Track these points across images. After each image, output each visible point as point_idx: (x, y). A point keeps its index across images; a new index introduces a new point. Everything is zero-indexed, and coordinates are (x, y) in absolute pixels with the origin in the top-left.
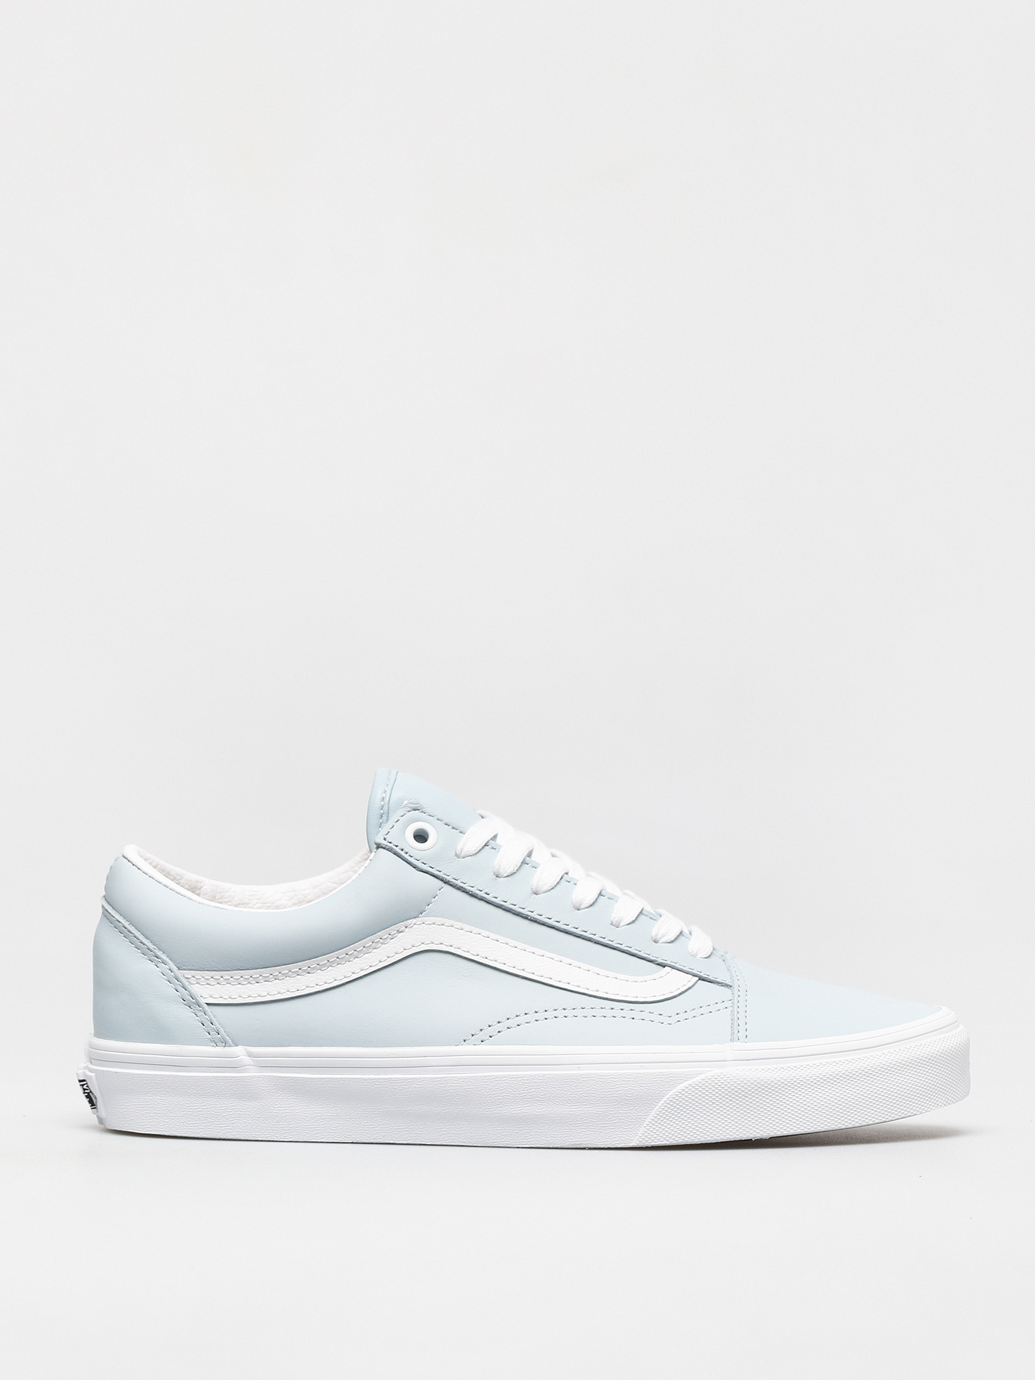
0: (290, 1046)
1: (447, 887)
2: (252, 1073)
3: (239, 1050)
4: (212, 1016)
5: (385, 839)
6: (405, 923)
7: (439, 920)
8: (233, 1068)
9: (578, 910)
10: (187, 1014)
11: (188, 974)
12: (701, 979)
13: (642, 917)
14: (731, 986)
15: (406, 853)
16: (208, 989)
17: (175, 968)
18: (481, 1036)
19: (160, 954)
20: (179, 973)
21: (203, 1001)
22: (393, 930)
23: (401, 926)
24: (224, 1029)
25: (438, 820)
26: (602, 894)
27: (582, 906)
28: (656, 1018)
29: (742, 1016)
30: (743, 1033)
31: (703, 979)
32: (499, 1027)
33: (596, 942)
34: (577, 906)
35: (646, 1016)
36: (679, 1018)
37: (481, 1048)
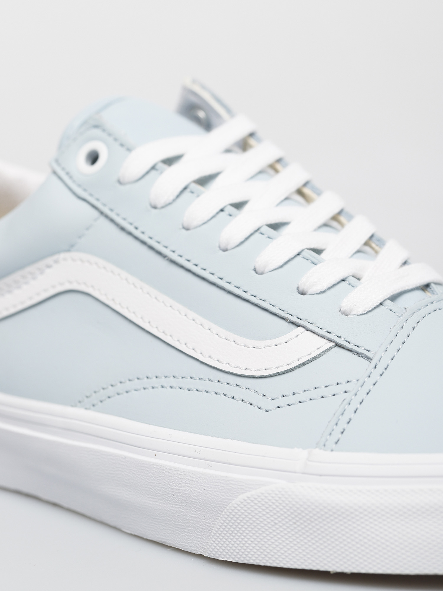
1: (102, 219)
5: (57, 161)
6: (55, 257)
12: (338, 345)
13: (299, 258)
14: (371, 359)
15: (72, 178)
18: (94, 399)
23: (49, 261)
25: (115, 139)
26: (262, 230)
27: (229, 247)
28: (258, 400)
29: (350, 409)
30: (336, 435)
31: (341, 346)
32: (111, 391)
33: (230, 293)
34: (223, 246)
35: (249, 396)
36: (282, 402)
37: (91, 414)
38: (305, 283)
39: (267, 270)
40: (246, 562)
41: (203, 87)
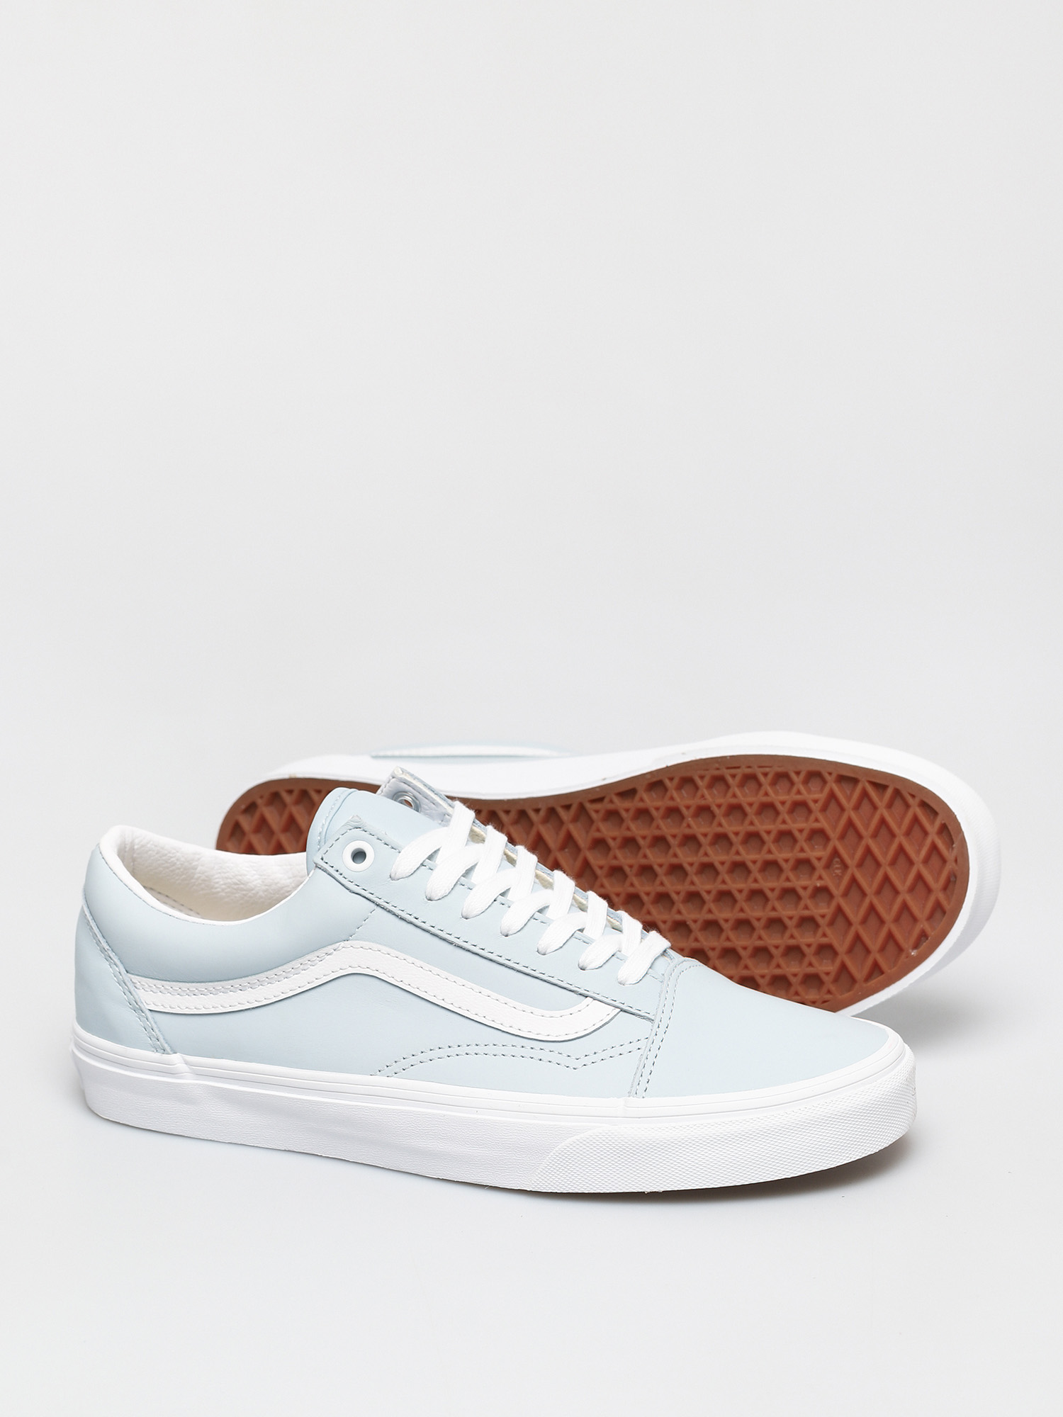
0: (222, 1058)
1: (379, 909)
2: (189, 1081)
3: (176, 1059)
4: (152, 1022)
5: (322, 859)
6: (335, 946)
7: (366, 944)
8: (172, 1074)
9: (507, 936)
10: (132, 1017)
11: (135, 979)
12: (622, 1010)
13: (573, 939)
14: (653, 1020)
15: (341, 874)
16: (153, 995)
17: (123, 971)
18: (395, 1067)
19: (112, 955)
20: (127, 977)
21: (146, 1007)
22: (321, 953)
23: (330, 949)
24: (163, 1036)
25: (378, 839)
26: (535, 916)
27: (510, 933)
28: (563, 1060)
29: (649, 1063)
30: (643, 1085)
31: (625, 1011)
32: (412, 1060)
33: (519, 971)
34: (505, 932)
35: (555, 1057)
36: (586, 1060)
37: (394, 1080)
38: (583, 960)
39: (548, 951)
40: (571, 1191)
41: (416, 778)
